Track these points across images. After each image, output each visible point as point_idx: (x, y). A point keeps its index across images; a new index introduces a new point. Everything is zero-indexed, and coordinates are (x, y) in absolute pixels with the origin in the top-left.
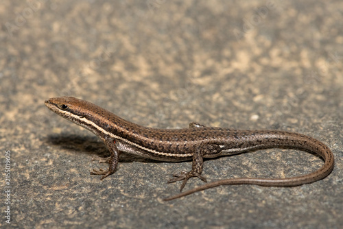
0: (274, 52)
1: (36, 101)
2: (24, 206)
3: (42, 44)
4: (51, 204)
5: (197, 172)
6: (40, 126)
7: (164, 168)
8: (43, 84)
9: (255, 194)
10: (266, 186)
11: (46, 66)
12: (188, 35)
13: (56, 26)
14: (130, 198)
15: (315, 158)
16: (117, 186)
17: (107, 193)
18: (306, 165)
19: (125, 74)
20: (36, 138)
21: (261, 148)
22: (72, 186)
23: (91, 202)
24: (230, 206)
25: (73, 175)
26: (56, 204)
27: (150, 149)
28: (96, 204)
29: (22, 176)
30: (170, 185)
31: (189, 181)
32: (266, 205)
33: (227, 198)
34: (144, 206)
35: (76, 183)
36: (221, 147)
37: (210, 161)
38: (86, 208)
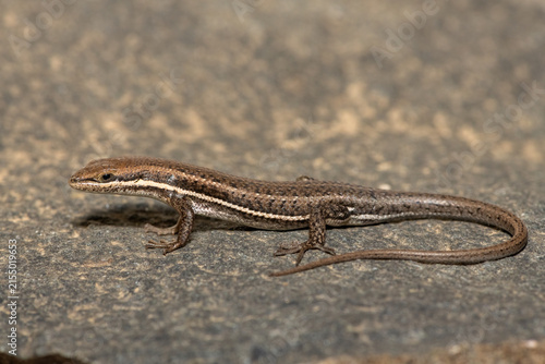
0: (395, 115)
1: (35, 160)
2: (44, 287)
3: (36, 84)
4: (87, 285)
5: (317, 241)
6: (48, 191)
7: (263, 238)
8: (44, 137)
9: (413, 271)
10: (428, 263)
11: (45, 114)
12: (262, 84)
13: (55, 63)
14: (217, 276)
15: (494, 232)
16: (192, 260)
17: (177, 270)
18: (483, 240)
19: (170, 132)
20: (45, 206)
21: (408, 219)
22: (117, 262)
23: (155, 281)
24: (377, 285)
25: (117, 249)
26: (97, 285)
27: (240, 205)
28: (162, 284)
29: (34, 252)
30: (277, 259)
31: (307, 255)
32: (434, 284)
33: (371, 275)
34: (241, 284)
35: (124, 258)
36: (350, 209)
37: (335, 230)
38: (147, 289)
